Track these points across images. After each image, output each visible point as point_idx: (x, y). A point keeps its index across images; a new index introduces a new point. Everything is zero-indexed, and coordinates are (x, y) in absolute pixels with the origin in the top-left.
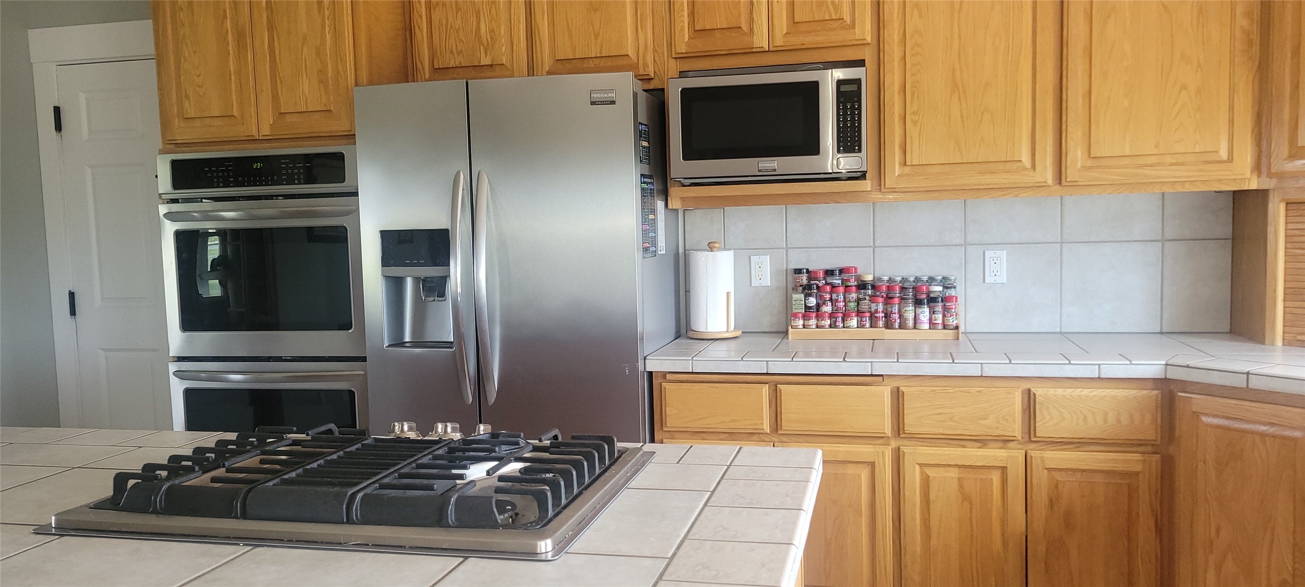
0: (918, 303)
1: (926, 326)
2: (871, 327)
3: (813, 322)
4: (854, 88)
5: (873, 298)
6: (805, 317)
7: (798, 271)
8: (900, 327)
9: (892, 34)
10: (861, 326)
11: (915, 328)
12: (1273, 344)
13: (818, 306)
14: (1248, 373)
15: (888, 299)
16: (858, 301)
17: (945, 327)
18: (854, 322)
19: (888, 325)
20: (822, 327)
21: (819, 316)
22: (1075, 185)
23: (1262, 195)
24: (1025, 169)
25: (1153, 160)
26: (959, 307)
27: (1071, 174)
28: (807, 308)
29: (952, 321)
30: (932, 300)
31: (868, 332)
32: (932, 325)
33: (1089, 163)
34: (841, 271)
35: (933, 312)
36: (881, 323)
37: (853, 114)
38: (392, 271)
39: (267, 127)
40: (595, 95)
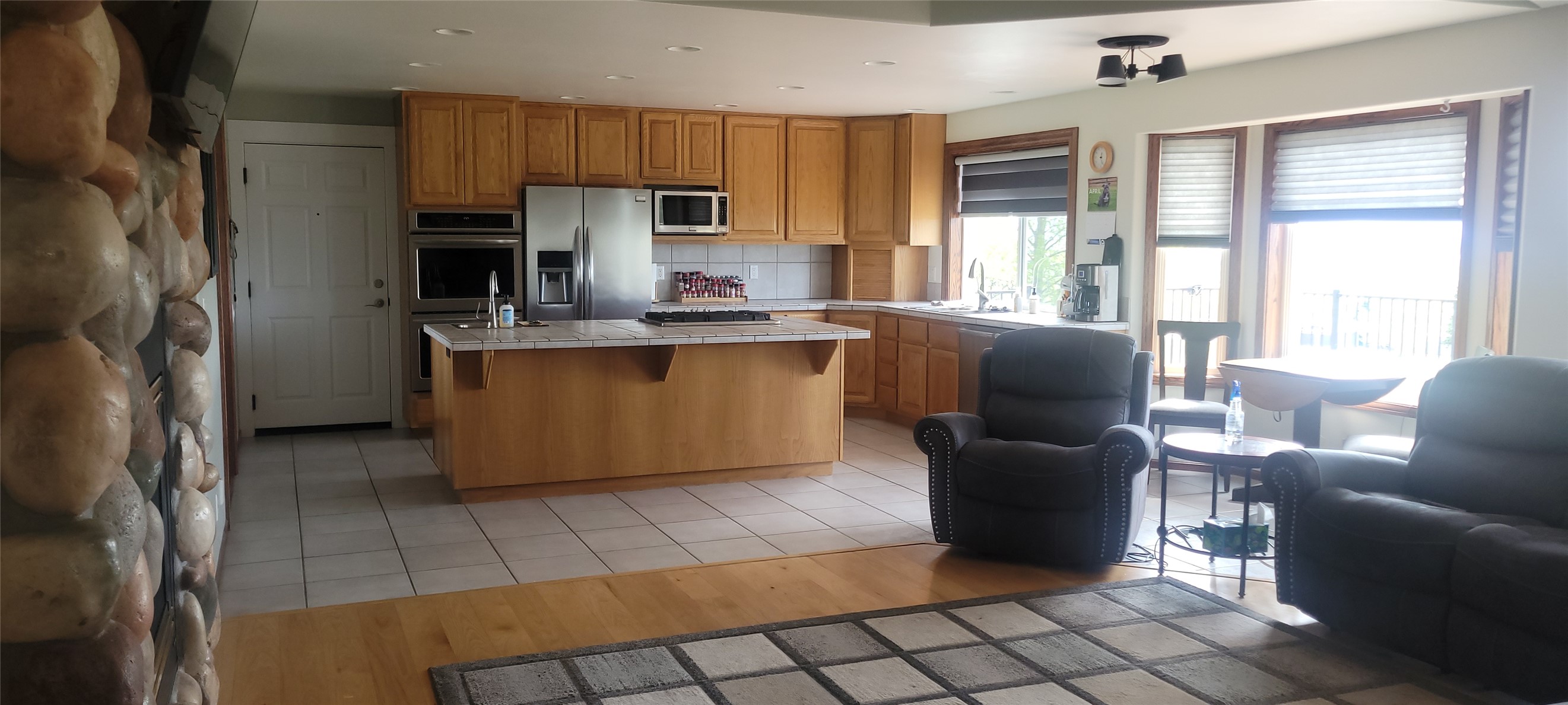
0: (731, 286)
1: (734, 296)
3: (690, 295)
4: (724, 200)
5: (713, 285)
6: (688, 293)
7: (679, 273)
8: (724, 297)
9: (729, 177)
10: (709, 296)
11: (730, 297)
12: (850, 300)
13: (690, 289)
14: (852, 306)
15: (720, 285)
16: (706, 286)
17: (741, 297)
18: (706, 295)
19: (720, 296)
20: (694, 297)
21: (693, 292)
22: (791, 240)
23: (846, 246)
24: (775, 234)
25: (815, 233)
26: (746, 289)
27: (790, 236)
28: (685, 289)
29: (744, 295)
30: (736, 285)
31: (712, 299)
32: (736, 296)
33: (796, 232)
34: (697, 273)
35: (736, 290)
36: (717, 295)
37: (724, 211)
38: (542, 269)
39: (470, 200)
40: (638, 198)
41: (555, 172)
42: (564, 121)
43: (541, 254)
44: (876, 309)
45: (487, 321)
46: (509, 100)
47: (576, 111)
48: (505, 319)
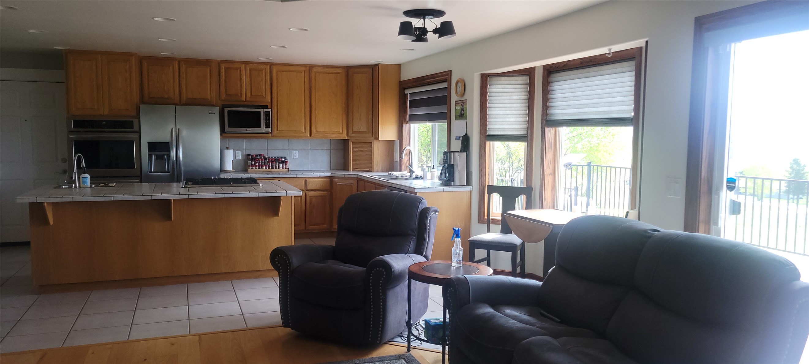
0: (279, 163)
1: (281, 168)
2: (268, 168)
3: (254, 168)
4: (268, 113)
5: (268, 162)
6: (252, 167)
7: (249, 155)
8: (275, 169)
9: (275, 101)
10: (266, 168)
11: (279, 169)
12: (350, 171)
13: (255, 164)
14: (344, 174)
15: (272, 162)
16: (264, 162)
17: (285, 169)
18: (264, 168)
19: (272, 168)
20: (257, 169)
21: (256, 166)
22: (313, 137)
23: (348, 140)
24: (303, 132)
25: (328, 132)
26: (288, 164)
27: (313, 134)
28: (252, 164)
29: (287, 167)
30: (282, 162)
31: (268, 170)
32: (283, 168)
33: (316, 132)
34: (260, 155)
35: (283, 165)
36: (271, 168)
37: (268, 119)
38: (150, 153)
39: (106, 112)
40: (210, 112)
41: (166, 96)
42: (171, 68)
43: (149, 144)
44: (357, 176)
45: (72, 184)
46: (131, 55)
47: (179, 62)
48: (84, 182)
